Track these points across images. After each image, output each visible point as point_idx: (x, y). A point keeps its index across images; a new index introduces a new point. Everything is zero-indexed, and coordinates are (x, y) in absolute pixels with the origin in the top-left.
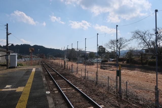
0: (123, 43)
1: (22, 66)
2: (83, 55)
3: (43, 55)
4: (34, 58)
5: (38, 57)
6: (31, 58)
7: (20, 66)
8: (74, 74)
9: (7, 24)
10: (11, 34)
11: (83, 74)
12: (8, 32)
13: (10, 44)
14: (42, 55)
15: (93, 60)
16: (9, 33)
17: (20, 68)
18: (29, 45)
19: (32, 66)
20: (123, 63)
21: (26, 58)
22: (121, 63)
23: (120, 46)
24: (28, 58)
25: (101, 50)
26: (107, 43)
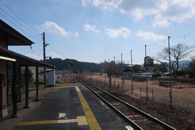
0: (183, 51)
1: (60, 84)
2: (125, 69)
3: (77, 70)
4: (68, 74)
5: (72, 72)
6: (63, 74)
7: (57, 85)
8: (127, 93)
9: (44, 33)
10: (48, 44)
11: (144, 94)
12: (45, 43)
13: (47, 57)
14: (75, 70)
15: (140, 74)
16: (47, 44)
17: (58, 86)
18: (60, 59)
19: (72, 84)
20: (184, 77)
21: (59, 74)
22: (181, 77)
23: (179, 55)
24: (61, 74)
25: (148, 62)
26: (159, 53)
